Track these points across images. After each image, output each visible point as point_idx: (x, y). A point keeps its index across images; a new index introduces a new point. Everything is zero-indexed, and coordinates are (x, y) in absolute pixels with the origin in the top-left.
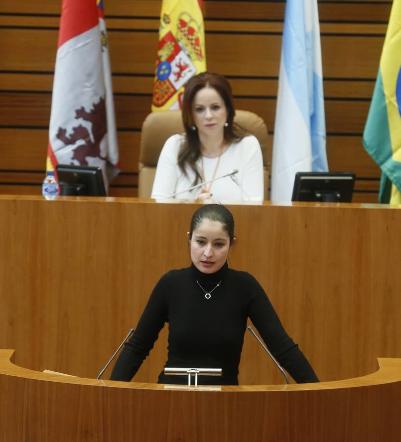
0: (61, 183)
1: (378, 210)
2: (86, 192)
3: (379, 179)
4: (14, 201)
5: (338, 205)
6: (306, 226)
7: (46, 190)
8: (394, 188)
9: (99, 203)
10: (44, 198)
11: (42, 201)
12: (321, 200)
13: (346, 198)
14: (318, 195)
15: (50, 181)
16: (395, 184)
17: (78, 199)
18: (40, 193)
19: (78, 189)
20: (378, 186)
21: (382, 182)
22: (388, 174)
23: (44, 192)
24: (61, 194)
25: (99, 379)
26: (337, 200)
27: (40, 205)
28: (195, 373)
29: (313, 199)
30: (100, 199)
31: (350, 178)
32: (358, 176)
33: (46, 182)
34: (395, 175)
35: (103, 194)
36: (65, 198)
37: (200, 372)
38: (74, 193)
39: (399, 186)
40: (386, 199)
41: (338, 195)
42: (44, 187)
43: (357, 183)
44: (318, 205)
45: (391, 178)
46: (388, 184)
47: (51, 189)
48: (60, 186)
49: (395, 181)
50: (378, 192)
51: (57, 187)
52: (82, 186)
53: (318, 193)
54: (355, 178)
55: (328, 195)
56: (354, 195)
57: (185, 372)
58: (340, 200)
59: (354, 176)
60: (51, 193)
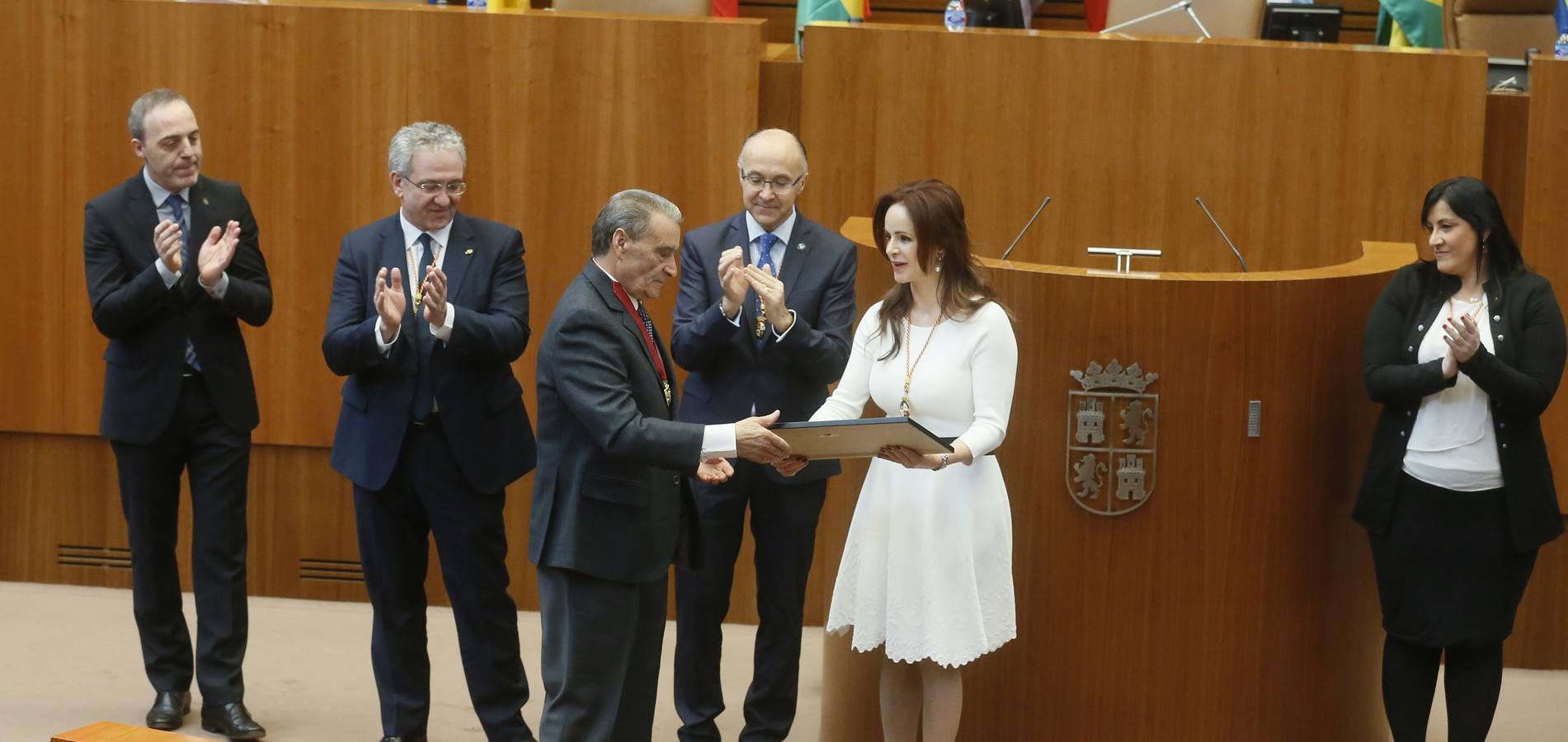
0: (969, 11)
1: (1369, 53)
2: (999, 23)
3: (1376, 14)
4: (907, 32)
5: (1321, 45)
6: (1278, 72)
7: (949, 19)
8: (1395, 25)
9: (1014, 37)
10: (947, 29)
11: (943, 34)
12: (1298, 39)
13: (1331, 38)
14: (1295, 32)
15: (955, 8)
16: (1397, 20)
17: (989, 31)
18: (941, 22)
19: (989, 18)
20: (1375, 23)
21: (1380, 18)
22: (1388, 7)
23: (946, 22)
24: (968, 25)
25: (1005, 259)
26: (1317, 39)
27: (939, 39)
28: (1126, 256)
29: (1288, 37)
30: (1017, 32)
31: (1336, 12)
32: (1346, 9)
33: (949, 8)
34: (1398, 9)
35: (1019, 25)
36: (973, 30)
37: (1133, 255)
38: (983, 23)
39: (1401, 22)
40: (1385, 40)
41: (1321, 33)
42: (947, 15)
43: (1346, 18)
44: (1294, 45)
45: (1392, 13)
46: (1388, 21)
47: (955, 18)
48: (967, 14)
49: (1397, 17)
50: (1374, 30)
51: (964, 16)
52: (994, 14)
53: (1295, 30)
54: (1343, 12)
55: (1307, 34)
56: (1342, 33)
57: (1115, 254)
58: (1324, 40)
59: (1341, 9)
60: (956, 23)
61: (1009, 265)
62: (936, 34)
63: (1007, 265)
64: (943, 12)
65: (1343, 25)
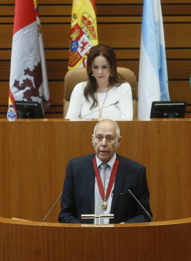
0: (18, 112)
2: (32, 116)
5: (177, 119)
6: (159, 132)
7: (9, 116)
10: (8, 120)
11: (7, 122)
12: (167, 117)
13: (181, 116)
14: (165, 114)
15: (11, 110)
17: (28, 120)
18: (6, 118)
19: (28, 114)
23: (8, 117)
24: (18, 118)
25: (44, 222)
29: (163, 117)
30: (40, 120)
31: (183, 104)
33: (9, 111)
36: (20, 120)
38: (25, 117)
41: (177, 114)
42: (8, 114)
43: (187, 107)
44: (165, 120)
47: (12, 115)
48: (17, 113)
51: (15, 114)
52: (29, 113)
53: (165, 113)
54: (186, 105)
55: (171, 114)
56: (186, 114)
57: (93, 217)
58: (178, 117)
59: (185, 103)
60: (12, 117)
61: (46, 224)
62: (5, 123)
63: (45, 224)
64: (6, 113)
65: (186, 111)
